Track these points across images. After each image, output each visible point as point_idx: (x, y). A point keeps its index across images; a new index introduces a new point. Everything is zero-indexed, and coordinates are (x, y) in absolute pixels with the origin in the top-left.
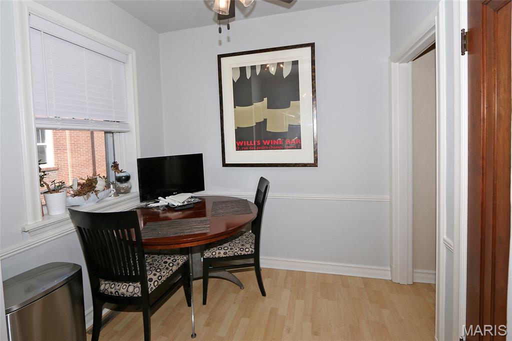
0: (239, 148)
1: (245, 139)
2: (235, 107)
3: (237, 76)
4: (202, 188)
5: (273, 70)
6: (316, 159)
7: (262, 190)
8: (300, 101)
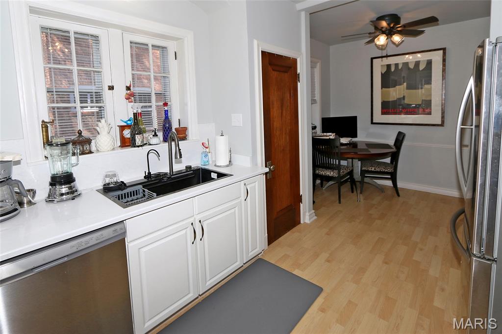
0: (383, 113)
1: (388, 108)
2: (382, 89)
3: (385, 70)
4: (356, 136)
5: (412, 66)
6: (443, 122)
7: (400, 139)
8: (432, 85)
